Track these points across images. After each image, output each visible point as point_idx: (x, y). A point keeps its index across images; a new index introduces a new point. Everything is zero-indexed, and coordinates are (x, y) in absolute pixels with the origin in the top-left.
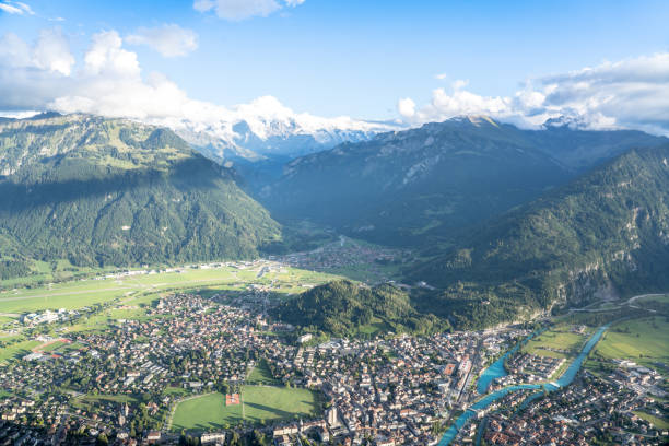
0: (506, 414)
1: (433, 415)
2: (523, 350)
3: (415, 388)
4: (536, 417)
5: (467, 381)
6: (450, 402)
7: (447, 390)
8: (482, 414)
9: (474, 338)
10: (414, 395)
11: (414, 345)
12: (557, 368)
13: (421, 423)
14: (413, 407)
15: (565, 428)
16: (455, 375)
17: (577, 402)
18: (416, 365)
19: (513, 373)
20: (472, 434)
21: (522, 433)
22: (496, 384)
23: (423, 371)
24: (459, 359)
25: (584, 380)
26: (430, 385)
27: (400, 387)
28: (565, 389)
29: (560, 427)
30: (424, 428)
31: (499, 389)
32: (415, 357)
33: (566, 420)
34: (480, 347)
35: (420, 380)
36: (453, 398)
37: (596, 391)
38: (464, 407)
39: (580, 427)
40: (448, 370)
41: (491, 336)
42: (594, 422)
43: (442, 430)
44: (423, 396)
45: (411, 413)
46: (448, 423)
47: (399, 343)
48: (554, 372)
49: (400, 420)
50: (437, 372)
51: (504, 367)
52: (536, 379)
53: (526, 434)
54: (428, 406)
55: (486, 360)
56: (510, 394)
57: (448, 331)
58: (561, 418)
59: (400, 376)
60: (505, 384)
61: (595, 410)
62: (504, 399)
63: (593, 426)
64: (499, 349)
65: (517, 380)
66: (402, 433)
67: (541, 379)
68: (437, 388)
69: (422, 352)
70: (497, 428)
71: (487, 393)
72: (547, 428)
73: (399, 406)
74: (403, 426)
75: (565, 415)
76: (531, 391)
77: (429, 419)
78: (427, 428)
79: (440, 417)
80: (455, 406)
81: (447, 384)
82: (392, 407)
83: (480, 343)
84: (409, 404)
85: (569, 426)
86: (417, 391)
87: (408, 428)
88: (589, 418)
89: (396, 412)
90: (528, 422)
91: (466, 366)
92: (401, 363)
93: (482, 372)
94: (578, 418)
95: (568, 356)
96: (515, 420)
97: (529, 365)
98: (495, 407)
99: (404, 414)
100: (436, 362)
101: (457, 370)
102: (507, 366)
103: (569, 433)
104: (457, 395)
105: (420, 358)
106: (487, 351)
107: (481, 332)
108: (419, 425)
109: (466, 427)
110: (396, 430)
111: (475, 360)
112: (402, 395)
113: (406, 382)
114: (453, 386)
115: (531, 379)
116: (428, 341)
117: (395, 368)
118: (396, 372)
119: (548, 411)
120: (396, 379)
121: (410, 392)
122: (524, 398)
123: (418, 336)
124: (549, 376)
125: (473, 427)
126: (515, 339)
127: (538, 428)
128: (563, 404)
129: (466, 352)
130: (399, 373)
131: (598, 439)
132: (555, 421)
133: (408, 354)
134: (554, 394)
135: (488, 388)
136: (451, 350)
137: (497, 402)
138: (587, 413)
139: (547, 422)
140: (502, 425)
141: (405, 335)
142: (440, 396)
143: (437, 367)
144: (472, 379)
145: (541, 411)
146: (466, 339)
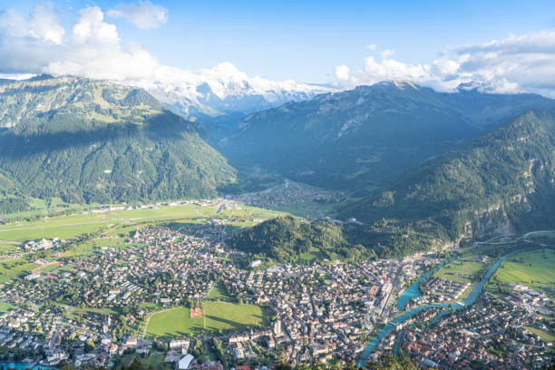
0: (420, 327)
1: (359, 327)
2: (435, 276)
3: (346, 305)
4: (444, 330)
5: (389, 300)
6: (374, 317)
7: (372, 307)
8: (400, 327)
9: (395, 265)
10: (344, 311)
11: (345, 270)
12: (463, 290)
13: (350, 334)
14: (344, 320)
15: (468, 339)
16: (379, 294)
17: (478, 318)
18: (347, 287)
19: (426, 294)
20: (392, 343)
21: (433, 342)
22: (412, 303)
23: (353, 292)
24: (382, 282)
25: (485, 301)
26: (358, 303)
27: (333, 304)
28: (469, 308)
29: (464, 338)
30: (353, 338)
31: (415, 307)
32: (346, 280)
33: (469, 333)
34: (400, 272)
35: (350, 299)
36: (377, 314)
37: (495, 310)
38: (386, 321)
39: (480, 339)
40: (373, 291)
41: (409, 263)
42: (492, 335)
43: (367, 340)
44: (352, 312)
45: (342, 326)
46: (372, 334)
47: (333, 268)
48: (460, 294)
49: (333, 331)
50: (364, 293)
51: (419, 289)
52: (446, 299)
53: (436, 344)
54: (356, 320)
55: (404, 283)
56: (423, 311)
57: (374, 259)
58: (465, 331)
59: (334, 295)
60: (419, 303)
61: (493, 325)
62: (418, 315)
63: (491, 338)
64: (415, 274)
65: (430, 300)
66: (334, 341)
67: (449, 299)
68: (363, 306)
69: (352, 276)
70: (412, 338)
71: (405, 310)
72: (453, 339)
73: (332, 320)
74: (336, 336)
75: (468, 329)
76: (441, 309)
77: (356, 330)
78: (354, 338)
79: (366, 329)
80: (378, 320)
81: (372, 303)
82: (326, 321)
83: (400, 269)
84: (341, 318)
85: (471, 338)
86: (347, 308)
87: (339, 338)
88: (488, 331)
89: (330, 325)
90: (438, 333)
91: (387, 288)
92: (335, 285)
93: (401, 293)
94: (479, 331)
95: (472, 280)
96: (427, 332)
97: (439, 287)
98: (411, 321)
99: (336, 326)
100: (363, 284)
101: (380, 291)
102: (422, 288)
103: (471, 343)
104: (380, 312)
105: (350, 281)
106: (405, 276)
107: (401, 260)
108: (348, 336)
109: (387, 338)
110: (329, 339)
111: (396, 282)
112: (334, 311)
113: (338, 300)
114: (377, 304)
115: (441, 299)
116: (357, 267)
117: (329, 288)
118: (330, 292)
119: (455, 326)
120: (330, 298)
121: (341, 308)
122: (435, 314)
123: (349, 263)
124: (456, 297)
125: (393, 338)
126: (429, 266)
127: (446, 339)
128: (467, 320)
129: (388, 276)
130: (332, 293)
131: (495, 348)
132: (460, 334)
133: (340, 277)
134: (460, 312)
135: (405, 306)
136: (376, 274)
137: (414, 316)
138: (487, 328)
139: (453, 334)
140: (417, 336)
141: (338, 262)
142: (366, 312)
143: (364, 288)
144: (392, 298)
145: (448, 325)
146: (388, 265)
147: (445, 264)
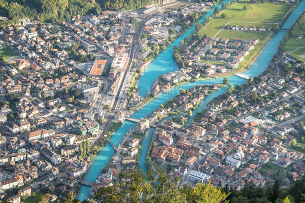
0: (178, 121)
1: (77, 133)
2: (201, 33)
3: (49, 98)
4: (218, 121)
5: (125, 81)
6: (102, 113)
7: (96, 97)
8: (147, 124)
9: (131, 20)
10: (48, 108)
11: (42, 36)
12: (247, 53)
13: (61, 147)
14: (48, 125)
15: (256, 132)
16: (107, 74)
17: (272, 96)
18: (48, 66)
19: (187, 66)
20: (135, 152)
21: (200, 143)
22: (163, 82)
23: (60, 73)
24: (111, 51)
25: (283, 67)
26: (71, 92)
27: (27, 99)
28: (257, 80)
29: (249, 130)
31: (169, 89)
32: (46, 54)
33: (257, 121)
34: (141, 31)
35: (56, 86)
36: (106, 107)
37: (298, 80)
38: (122, 118)
39: (276, 129)
40: (96, 69)
41: (155, 15)
42: (293, 121)
43: (93, 152)
44: (63, 109)
45: (45, 135)
46: (101, 142)
47: (17, 33)
48: (242, 59)
49: (29, 146)
50: (80, 73)
51: (174, 58)
52: (218, 71)
53: (206, 144)
54: (70, 121)
55: (150, 50)
56: (182, 94)
57: (92, 12)
58: (250, 119)
59: (25, 83)
60: (176, 81)
61: (296, 105)
62: (175, 102)
63: (293, 125)
64: (166, 34)
65: (192, 74)
66: (34, 164)
67: (224, 70)
68: (82, 96)
69: (56, 46)
70: (167, 139)
71: (152, 96)
72: (232, 134)
73: (27, 127)
74: (36, 154)
75: (256, 115)
76: (211, 87)
77: (73, 140)
78: (71, 152)
79: (89, 134)
80: (110, 118)
81: (97, 89)
82: (16, 130)
83: (142, 25)
84: (42, 121)
85: (261, 129)
86: (52, 103)
87: (42, 157)
88: (288, 115)
89: (23, 135)
90: (208, 128)
91: (121, 62)
92: (24, 65)
93: (146, 68)
94: (273, 116)
95: (261, 35)
96: (190, 127)
97: (208, 53)
98: (163, 114)
99: (34, 138)
100: (78, 59)
101: (109, 67)
102: (179, 57)
103: (261, 137)
104: (110, 103)
105: (53, 54)
106: (150, 38)
107: (141, 11)
108: (59, 150)
109: (126, 145)
110: (24, 161)
111: (134, 51)
112: (31, 110)
113: (34, 91)
114: (105, 91)
115: (211, 72)
116: (64, 28)
117: (14, 72)
118: (17, 79)
119: (234, 112)
120: (18, 89)
121: (41, 105)
122: (202, 97)
123: (48, 21)
124: (236, 66)
125: (136, 143)
126: (190, 18)
127: (220, 135)
128: (253, 101)
129: (121, 41)
130: (22, 78)
131: (299, 141)
132: (242, 124)
133: (34, 49)
134: (242, 89)
135: (153, 89)
136: (99, 39)
137: (166, 107)
138: (286, 110)
139: (233, 125)
140: (174, 136)
141: (26, 21)
142: (87, 106)
143: (80, 66)
144: (131, 78)
145: (225, 112)
146: (119, 21)
147: (216, 11)
